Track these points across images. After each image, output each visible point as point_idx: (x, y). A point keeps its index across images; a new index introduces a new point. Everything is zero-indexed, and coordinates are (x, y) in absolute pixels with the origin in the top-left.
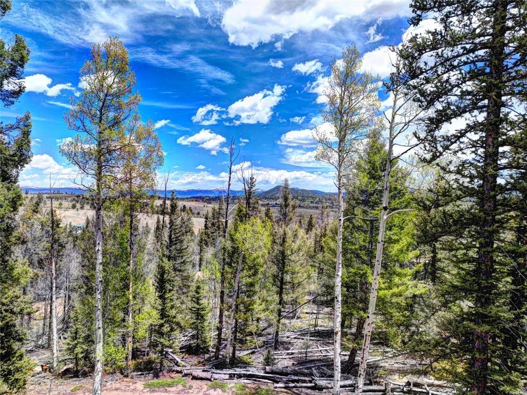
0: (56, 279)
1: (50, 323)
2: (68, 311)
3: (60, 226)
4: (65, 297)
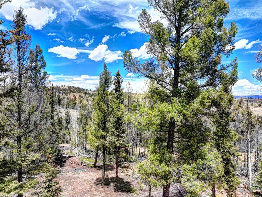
0: (250, 142)
1: (247, 164)
2: (257, 161)
3: (252, 115)
4: (255, 153)
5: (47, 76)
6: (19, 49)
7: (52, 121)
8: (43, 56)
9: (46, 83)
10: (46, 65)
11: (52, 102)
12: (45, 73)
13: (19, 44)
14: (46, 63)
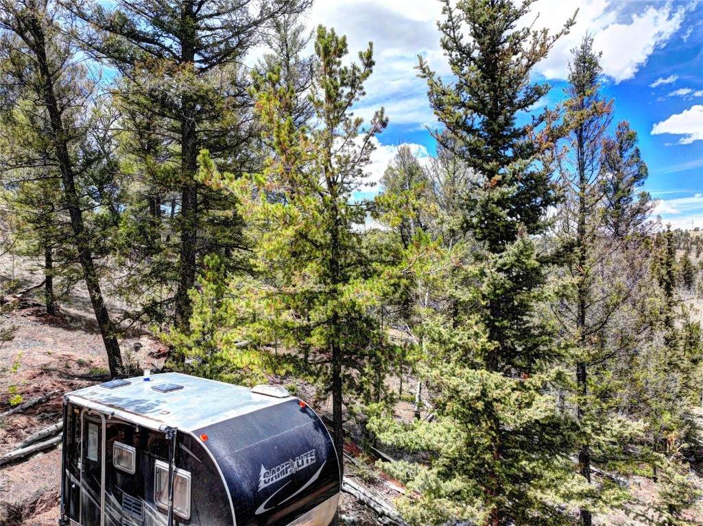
5: (649, 204)
6: (581, 145)
7: (669, 333)
8: (637, 151)
9: (647, 225)
10: (647, 174)
11: (666, 278)
12: (645, 197)
13: (581, 130)
14: (646, 169)
